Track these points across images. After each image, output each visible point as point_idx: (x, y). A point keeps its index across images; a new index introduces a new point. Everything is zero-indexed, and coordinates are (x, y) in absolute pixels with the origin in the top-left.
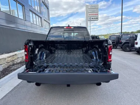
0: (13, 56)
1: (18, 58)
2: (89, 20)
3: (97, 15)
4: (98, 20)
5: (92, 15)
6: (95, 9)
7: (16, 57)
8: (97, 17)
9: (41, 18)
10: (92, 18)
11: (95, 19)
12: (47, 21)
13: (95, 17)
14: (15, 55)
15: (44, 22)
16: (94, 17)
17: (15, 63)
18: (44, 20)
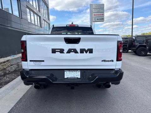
0: (4, 62)
1: (11, 65)
2: (94, 21)
3: (103, 16)
4: (103, 21)
5: (98, 16)
6: (101, 9)
7: (9, 64)
8: (102, 18)
9: (40, 17)
10: (97, 19)
11: (100, 20)
12: (46, 22)
13: (101, 18)
14: (8, 61)
15: (43, 22)
16: (99, 18)
17: (7, 72)
18: (44, 20)
